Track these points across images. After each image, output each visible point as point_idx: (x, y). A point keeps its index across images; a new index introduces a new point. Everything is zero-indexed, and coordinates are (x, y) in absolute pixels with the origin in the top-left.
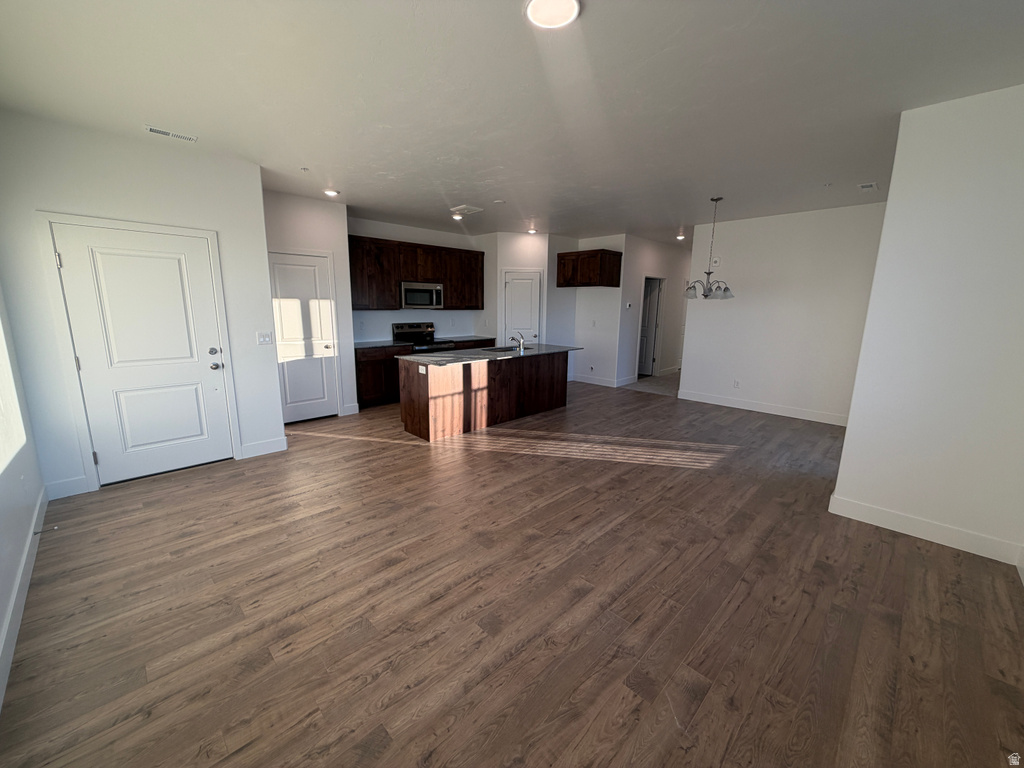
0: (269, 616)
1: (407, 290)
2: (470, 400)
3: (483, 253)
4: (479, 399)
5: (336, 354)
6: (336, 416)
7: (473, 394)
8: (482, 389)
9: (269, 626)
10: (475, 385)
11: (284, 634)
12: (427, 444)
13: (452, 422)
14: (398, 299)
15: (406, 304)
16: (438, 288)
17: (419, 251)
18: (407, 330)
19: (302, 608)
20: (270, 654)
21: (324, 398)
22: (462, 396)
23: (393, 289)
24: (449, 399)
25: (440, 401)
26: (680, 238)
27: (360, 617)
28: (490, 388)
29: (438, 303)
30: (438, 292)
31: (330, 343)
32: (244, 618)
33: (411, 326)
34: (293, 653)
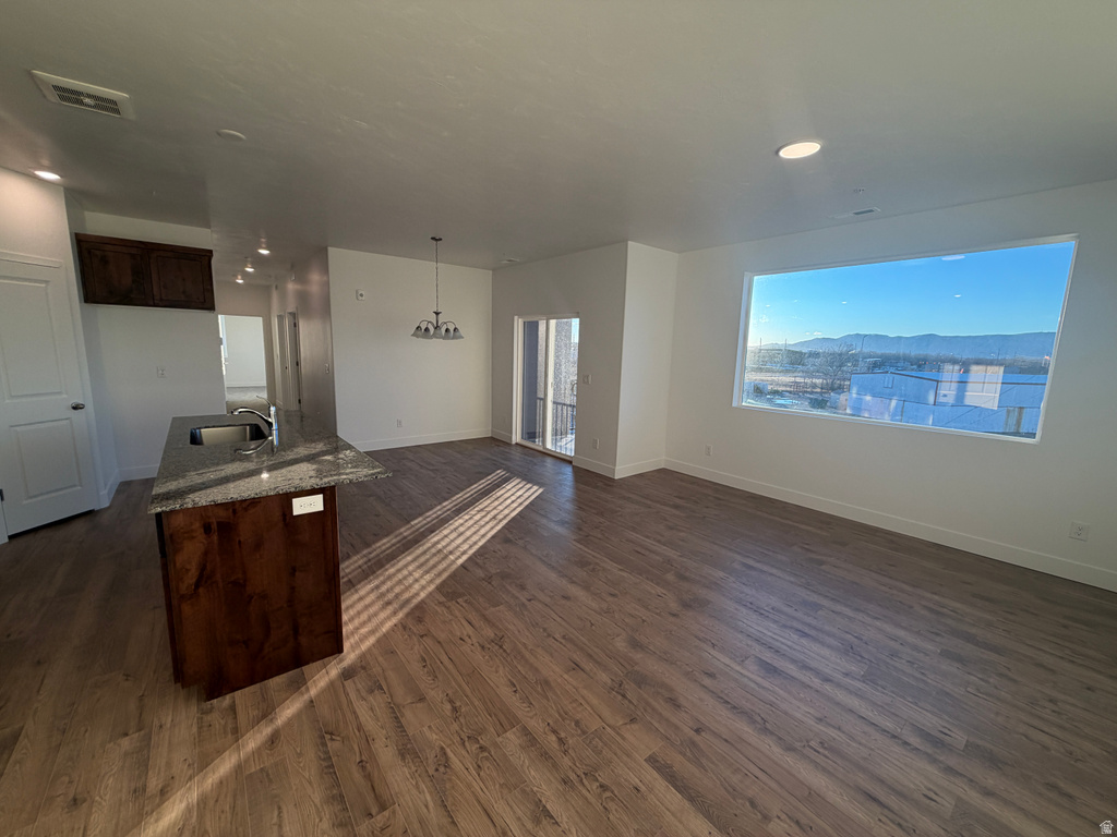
0: (932, 770)
9: (941, 762)
11: (938, 743)
19: (894, 737)
20: (966, 746)
27: (864, 682)
32: (959, 799)
34: (946, 725)
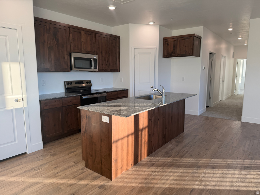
1: (75, 58)
2: (138, 138)
3: (119, 37)
4: (143, 136)
5: (25, 106)
6: (25, 153)
7: (140, 133)
8: (145, 128)
10: (141, 126)
12: (111, 183)
13: (127, 158)
14: (69, 64)
15: (75, 67)
16: (95, 57)
17: (83, 32)
18: (74, 85)
21: (15, 141)
22: (133, 136)
23: (66, 57)
24: (125, 139)
25: (120, 143)
26: (230, 29)
28: (149, 126)
29: (95, 67)
30: (95, 60)
31: (19, 97)
33: (77, 82)
